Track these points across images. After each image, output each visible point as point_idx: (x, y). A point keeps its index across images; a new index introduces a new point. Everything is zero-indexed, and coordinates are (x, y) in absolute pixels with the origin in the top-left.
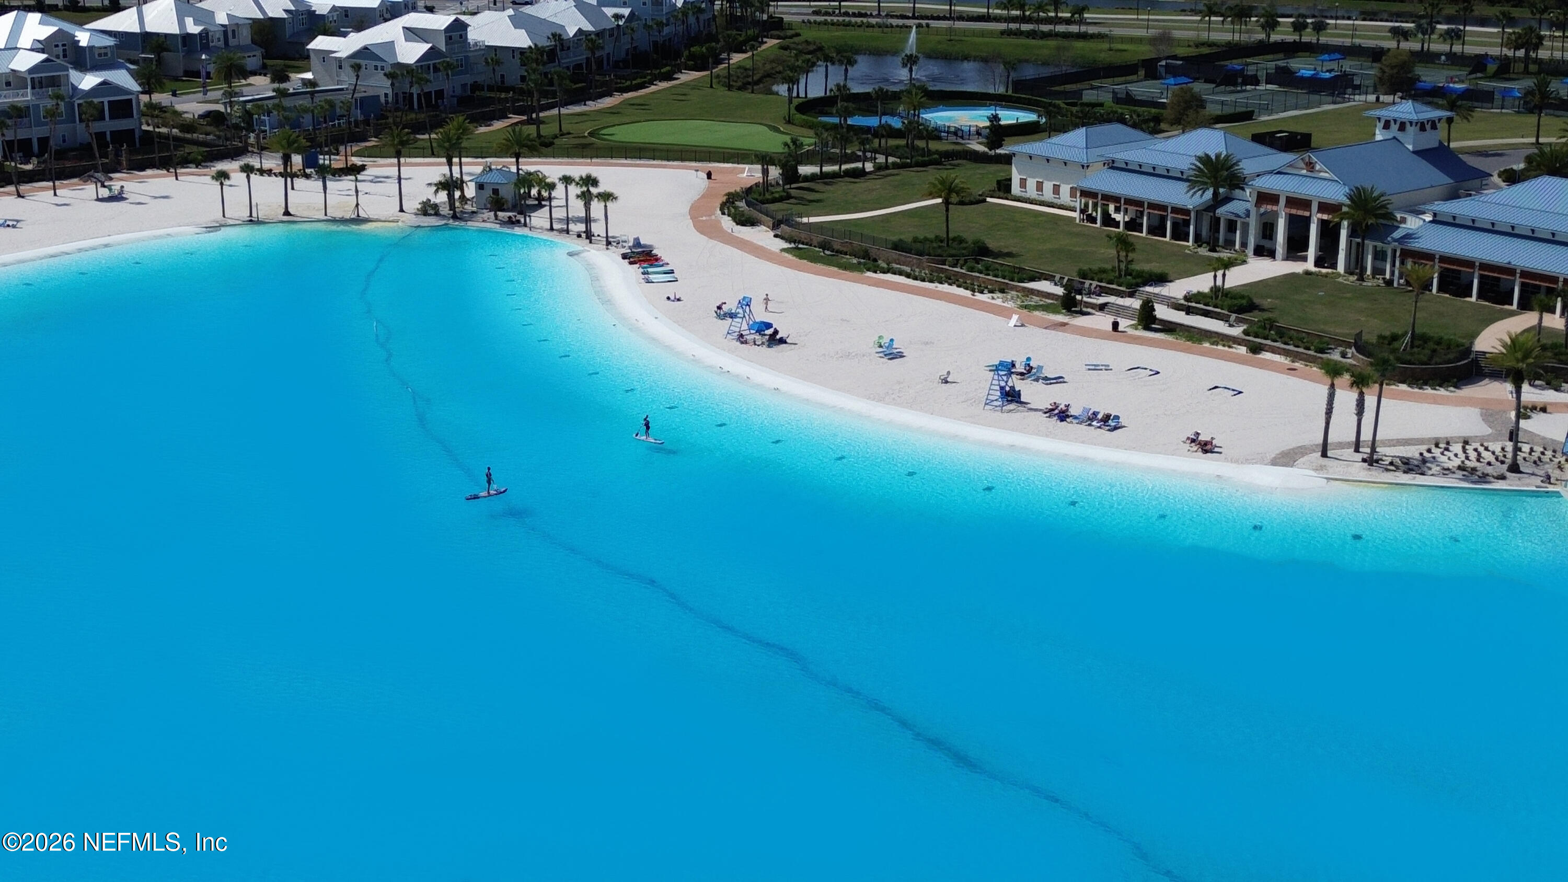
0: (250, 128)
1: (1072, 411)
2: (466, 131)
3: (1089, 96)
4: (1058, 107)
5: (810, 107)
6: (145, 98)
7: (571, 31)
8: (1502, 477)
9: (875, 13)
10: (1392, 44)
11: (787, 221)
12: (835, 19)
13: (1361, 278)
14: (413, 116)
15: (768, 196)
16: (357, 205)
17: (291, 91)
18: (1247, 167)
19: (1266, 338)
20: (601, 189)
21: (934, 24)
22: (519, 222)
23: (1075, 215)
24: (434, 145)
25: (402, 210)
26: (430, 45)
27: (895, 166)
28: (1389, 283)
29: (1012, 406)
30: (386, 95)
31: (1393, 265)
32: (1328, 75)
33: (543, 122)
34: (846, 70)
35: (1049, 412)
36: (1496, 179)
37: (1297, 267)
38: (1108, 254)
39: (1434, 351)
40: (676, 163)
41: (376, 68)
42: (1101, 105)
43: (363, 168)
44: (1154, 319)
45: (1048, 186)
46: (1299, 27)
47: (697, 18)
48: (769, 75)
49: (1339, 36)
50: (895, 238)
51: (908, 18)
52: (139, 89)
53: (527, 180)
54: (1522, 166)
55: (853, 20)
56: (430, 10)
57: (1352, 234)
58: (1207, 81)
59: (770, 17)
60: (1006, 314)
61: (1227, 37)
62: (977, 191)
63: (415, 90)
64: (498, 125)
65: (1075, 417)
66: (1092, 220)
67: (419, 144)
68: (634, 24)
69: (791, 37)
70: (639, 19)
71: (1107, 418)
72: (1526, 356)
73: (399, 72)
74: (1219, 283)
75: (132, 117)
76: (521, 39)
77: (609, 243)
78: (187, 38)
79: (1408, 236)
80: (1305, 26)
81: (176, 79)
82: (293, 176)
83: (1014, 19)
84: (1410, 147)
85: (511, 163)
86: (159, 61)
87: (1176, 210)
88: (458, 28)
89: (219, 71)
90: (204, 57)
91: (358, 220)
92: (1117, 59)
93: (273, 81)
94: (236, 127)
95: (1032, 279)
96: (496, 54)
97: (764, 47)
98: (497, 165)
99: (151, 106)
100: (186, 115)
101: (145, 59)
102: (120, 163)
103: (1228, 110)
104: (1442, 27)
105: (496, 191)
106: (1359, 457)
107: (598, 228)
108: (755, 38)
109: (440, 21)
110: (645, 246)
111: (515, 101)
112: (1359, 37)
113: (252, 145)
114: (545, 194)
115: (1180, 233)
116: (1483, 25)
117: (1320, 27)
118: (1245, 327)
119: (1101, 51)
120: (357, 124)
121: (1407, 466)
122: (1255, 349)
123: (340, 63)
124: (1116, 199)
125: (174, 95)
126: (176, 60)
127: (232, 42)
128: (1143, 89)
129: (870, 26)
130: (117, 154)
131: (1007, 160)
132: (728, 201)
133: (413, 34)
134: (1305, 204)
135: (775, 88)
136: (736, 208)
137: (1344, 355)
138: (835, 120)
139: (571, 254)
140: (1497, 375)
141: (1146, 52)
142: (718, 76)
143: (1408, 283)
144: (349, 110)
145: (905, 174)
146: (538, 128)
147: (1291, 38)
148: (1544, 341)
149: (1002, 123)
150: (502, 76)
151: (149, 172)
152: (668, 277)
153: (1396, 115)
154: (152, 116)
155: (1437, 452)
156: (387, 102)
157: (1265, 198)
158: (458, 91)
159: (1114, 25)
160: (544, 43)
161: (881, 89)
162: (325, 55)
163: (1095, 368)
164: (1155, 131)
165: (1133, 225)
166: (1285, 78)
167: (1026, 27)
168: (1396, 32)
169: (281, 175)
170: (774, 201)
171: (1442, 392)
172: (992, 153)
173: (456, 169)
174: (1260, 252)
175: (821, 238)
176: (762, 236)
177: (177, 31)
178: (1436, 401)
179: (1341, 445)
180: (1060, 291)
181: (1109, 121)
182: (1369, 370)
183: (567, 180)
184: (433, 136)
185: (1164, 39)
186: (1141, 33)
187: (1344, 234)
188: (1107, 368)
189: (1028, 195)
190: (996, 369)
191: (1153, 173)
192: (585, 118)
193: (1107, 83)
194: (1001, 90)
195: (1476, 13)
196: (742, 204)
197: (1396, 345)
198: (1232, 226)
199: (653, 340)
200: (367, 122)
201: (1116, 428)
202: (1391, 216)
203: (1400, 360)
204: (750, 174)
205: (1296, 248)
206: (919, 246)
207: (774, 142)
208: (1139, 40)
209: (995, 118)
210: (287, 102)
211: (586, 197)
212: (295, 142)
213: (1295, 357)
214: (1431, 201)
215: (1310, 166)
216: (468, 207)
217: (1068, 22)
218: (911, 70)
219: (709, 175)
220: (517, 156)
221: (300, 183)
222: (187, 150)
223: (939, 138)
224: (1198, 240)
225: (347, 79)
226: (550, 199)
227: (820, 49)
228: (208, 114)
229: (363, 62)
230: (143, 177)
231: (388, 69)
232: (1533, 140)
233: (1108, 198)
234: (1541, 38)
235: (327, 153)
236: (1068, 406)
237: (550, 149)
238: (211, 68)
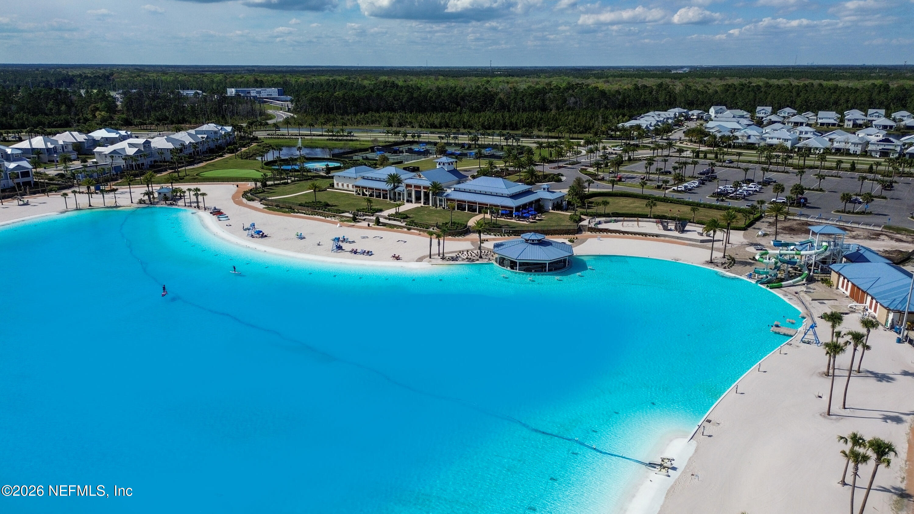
0: (74, 178)
1: (358, 251)
2: (153, 176)
3: (355, 158)
4: (346, 161)
5: (268, 163)
6: (34, 170)
7: (187, 143)
8: (478, 260)
9: (287, 134)
10: (439, 141)
11: (264, 199)
12: (275, 137)
13: (436, 207)
14: (134, 172)
15: (257, 191)
16: (116, 202)
17: (89, 165)
18: (403, 177)
19: (412, 226)
20: (201, 192)
21: (306, 137)
22: (174, 204)
23: (354, 193)
24: (142, 181)
25: (132, 202)
26: (138, 149)
27: (298, 181)
28: (444, 208)
29: (340, 251)
30: (123, 165)
31: (445, 203)
32: (422, 150)
33: (180, 172)
34: (279, 152)
35: (351, 252)
36: (470, 178)
37: (419, 205)
38: (365, 204)
39: (457, 226)
40: (226, 183)
41: (119, 157)
42: (359, 160)
43: (117, 189)
44: (380, 222)
45: (345, 185)
46: (413, 136)
47: (230, 138)
48: (255, 154)
49: (425, 139)
50: (300, 203)
51: (298, 136)
52: (31, 167)
53: (175, 191)
54: (476, 174)
55: (280, 137)
56: (137, 137)
57: (433, 195)
58: (389, 153)
59: (254, 136)
60: (335, 223)
61: (394, 140)
62: (324, 187)
63: (134, 163)
64: (164, 173)
65: (359, 253)
66: (360, 194)
67: (136, 181)
68: (208, 140)
69: (261, 142)
70: (210, 138)
71: (368, 252)
72: (481, 226)
73: (127, 158)
74: (397, 211)
75: (30, 176)
76: (170, 146)
77: (205, 209)
78: (48, 150)
79: (448, 195)
80: (415, 136)
81: (45, 163)
82: (92, 193)
83: (331, 136)
84: (446, 170)
85: (170, 186)
86: (39, 157)
87: (383, 190)
88: (147, 143)
89: (61, 160)
90: (55, 155)
91: (117, 207)
92: (363, 147)
93: (82, 162)
94: (69, 178)
95: (343, 213)
96: (161, 151)
97: (252, 146)
98: (165, 186)
99: (36, 173)
100: (50, 175)
101: (33, 157)
102: (26, 193)
103: (396, 161)
104: (452, 136)
105: (165, 195)
106: (440, 257)
107: (201, 205)
108: (249, 143)
109: (141, 141)
110: (218, 209)
111: (169, 165)
112: (430, 139)
113: (76, 184)
114: (182, 195)
115: (385, 197)
116: (463, 135)
117: (419, 136)
118: (406, 223)
119: (357, 144)
120: (113, 175)
121: (453, 259)
122: (409, 229)
123: (106, 156)
124: (366, 188)
125: (45, 168)
126: (45, 157)
127: (65, 150)
128: (371, 155)
129: (286, 138)
130: (25, 189)
131: (332, 177)
132: (244, 194)
133: (131, 145)
134: (420, 187)
135: (257, 158)
136: (247, 196)
137: (433, 229)
138: (278, 167)
139: (193, 213)
140: (474, 232)
141: (371, 145)
142: (238, 155)
143: (449, 208)
144: (110, 171)
145: (301, 183)
146: (178, 174)
147: (411, 140)
148: (486, 222)
149: (330, 166)
150: (164, 158)
151: (38, 195)
152: (226, 218)
153: (442, 161)
154: (37, 176)
155: (460, 254)
156: (124, 168)
157: (408, 186)
158: (149, 163)
159: (362, 137)
160: (178, 147)
161: (291, 158)
162: (100, 153)
163: (364, 238)
164: (375, 168)
165: (371, 195)
166: (410, 151)
167: (334, 138)
168: (440, 137)
169: (87, 193)
170: (260, 193)
171: (460, 237)
172: (327, 175)
173: (150, 188)
174: (408, 201)
175: (276, 204)
176: (257, 204)
177: (45, 147)
178: (459, 240)
179: (435, 255)
180: (351, 216)
181: (362, 165)
182: (440, 233)
183: (189, 190)
184: (141, 178)
185: (375, 141)
186: (369, 139)
187: (430, 195)
188: (367, 237)
189: (339, 188)
190: (334, 240)
191: (376, 180)
192: (193, 170)
193: (360, 154)
194: (328, 157)
195: (461, 131)
196: (249, 195)
197: (447, 225)
198: (399, 194)
199: (223, 239)
200: (117, 174)
201: (371, 255)
202: (443, 189)
203: (448, 229)
204: (251, 185)
205: (418, 199)
206: (307, 204)
207: (258, 175)
208: (368, 141)
209: (328, 165)
210: (87, 169)
211: (196, 195)
212: (91, 182)
213: (420, 231)
214: (453, 185)
215: (420, 176)
216: (156, 200)
217: (347, 136)
218: (300, 152)
219: (237, 186)
220: (172, 183)
221: (94, 195)
222: (52, 187)
223: (311, 172)
224: (390, 198)
225: (109, 161)
226: (184, 196)
227: (271, 146)
228: (58, 174)
229: (114, 155)
230: (35, 197)
231: (123, 157)
232: (479, 166)
233: (363, 187)
234: (478, 138)
235: (103, 185)
236: (357, 250)
237: (183, 180)
238: (58, 159)
